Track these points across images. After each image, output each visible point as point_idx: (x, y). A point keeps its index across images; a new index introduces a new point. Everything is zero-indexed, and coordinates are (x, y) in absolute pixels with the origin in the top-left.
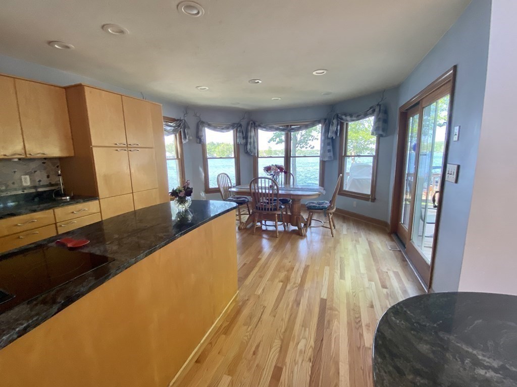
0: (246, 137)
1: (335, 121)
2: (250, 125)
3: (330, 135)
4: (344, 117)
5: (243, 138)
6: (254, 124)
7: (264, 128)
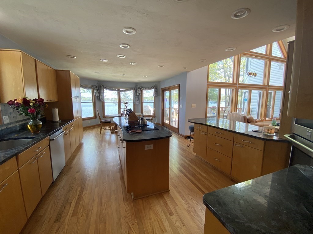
0: (99, 93)
1: (139, 89)
2: (101, 87)
3: (138, 94)
4: (142, 88)
5: (98, 93)
6: (103, 87)
7: (108, 89)
